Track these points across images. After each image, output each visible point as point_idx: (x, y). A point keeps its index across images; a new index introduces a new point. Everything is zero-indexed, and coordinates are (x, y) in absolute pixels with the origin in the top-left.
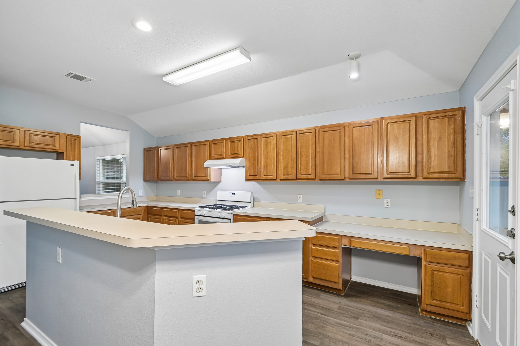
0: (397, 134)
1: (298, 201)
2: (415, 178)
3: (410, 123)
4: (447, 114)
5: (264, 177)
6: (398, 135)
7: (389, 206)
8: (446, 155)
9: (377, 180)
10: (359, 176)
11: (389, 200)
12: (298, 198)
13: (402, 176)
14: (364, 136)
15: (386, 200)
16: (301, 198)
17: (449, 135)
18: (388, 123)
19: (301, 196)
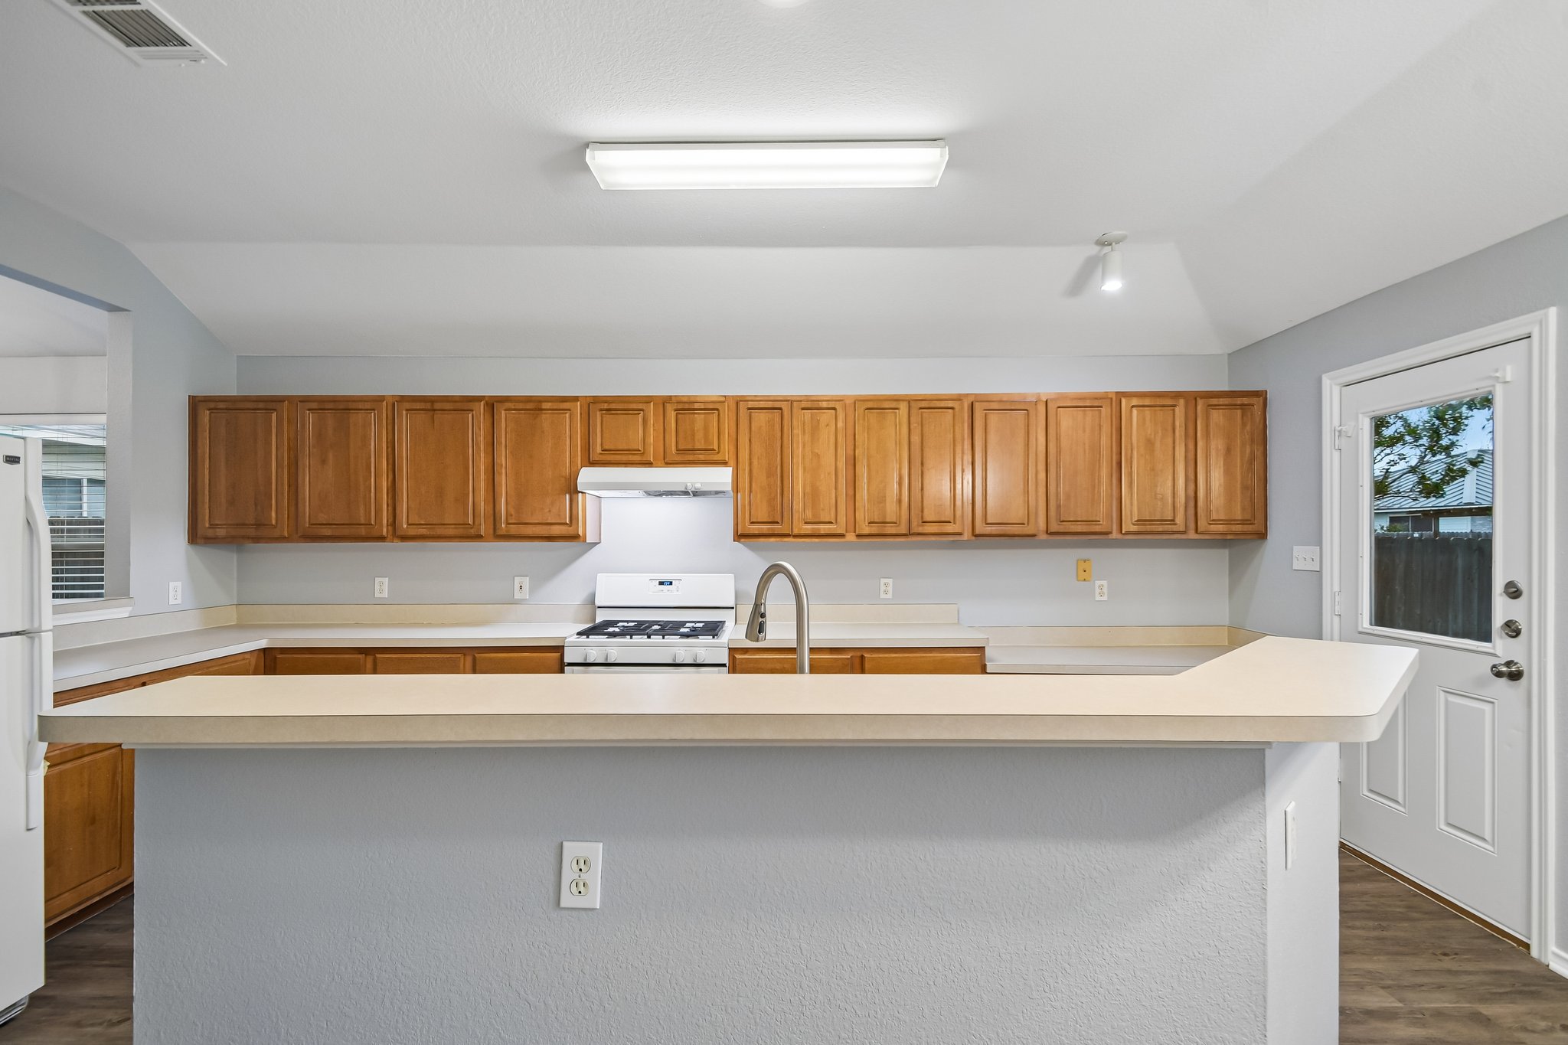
0: (1151, 435)
1: (883, 596)
2: (1184, 533)
3: (1174, 410)
4: (1239, 401)
5: (808, 528)
6: (1153, 436)
7: (1105, 598)
8: (1239, 486)
9: (1110, 536)
10: (1073, 527)
11: (1105, 583)
12: (883, 588)
13: (1160, 529)
14: (1084, 431)
15: (1098, 583)
16: (890, 588)
17: (1243, 445)
18: (1133, 407)
19: (890, 581)
